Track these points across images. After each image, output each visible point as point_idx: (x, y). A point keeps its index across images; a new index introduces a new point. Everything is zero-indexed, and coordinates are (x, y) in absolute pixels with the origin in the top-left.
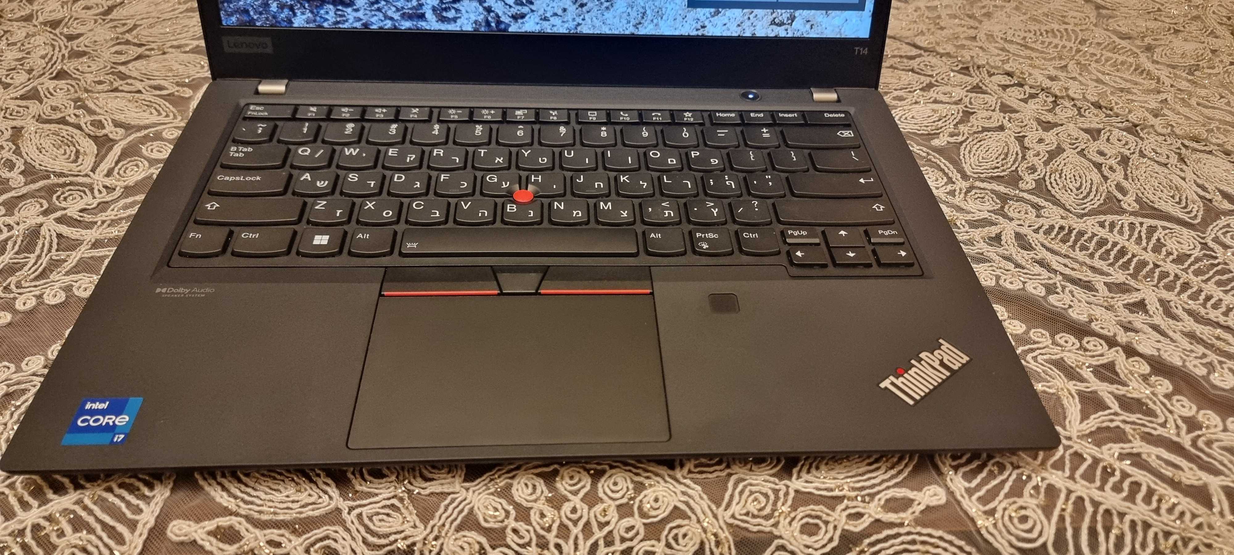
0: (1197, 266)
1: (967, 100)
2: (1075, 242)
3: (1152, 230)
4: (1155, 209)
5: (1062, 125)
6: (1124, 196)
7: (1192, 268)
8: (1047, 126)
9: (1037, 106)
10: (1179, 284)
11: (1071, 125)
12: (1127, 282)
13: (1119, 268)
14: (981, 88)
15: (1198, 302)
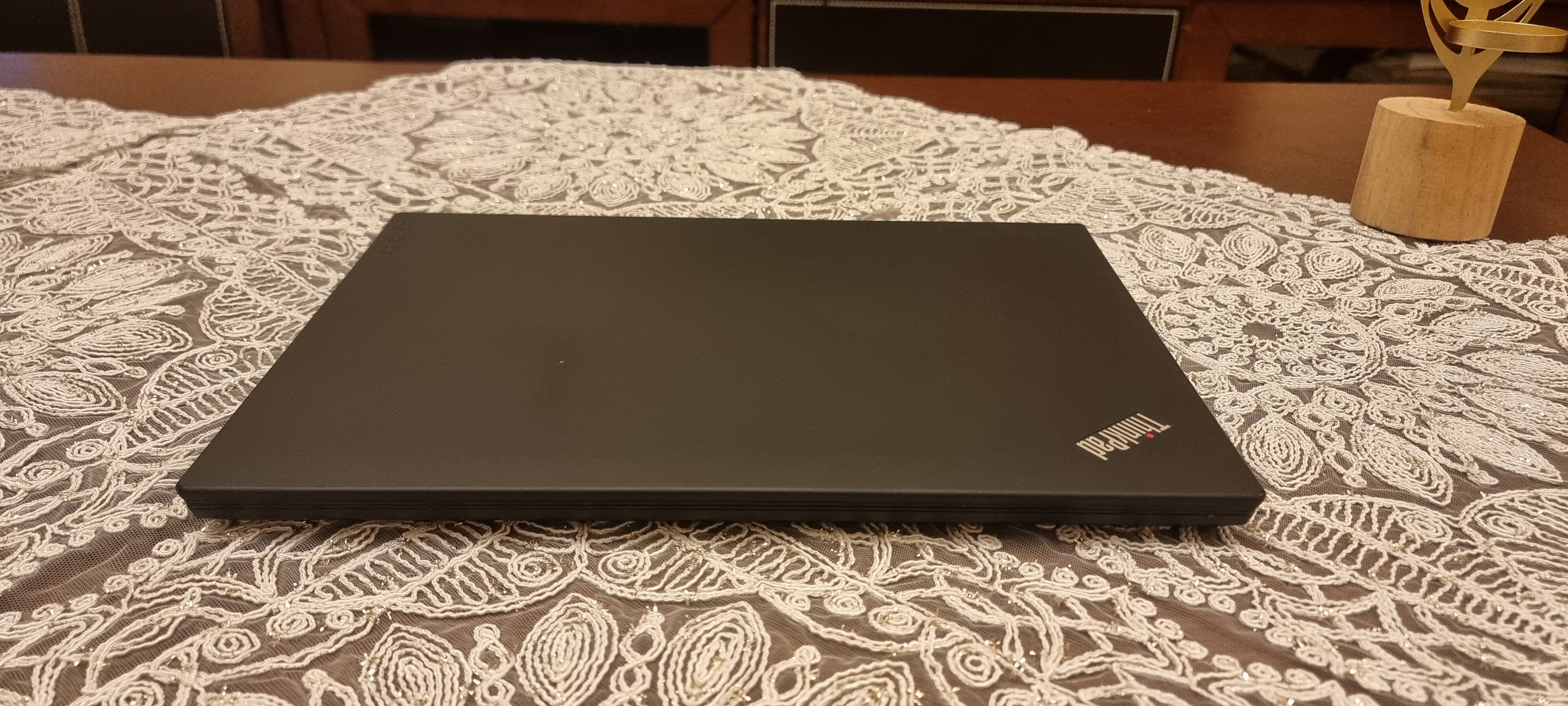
0: (1449, 557)
2: (1281, 530)
3: (1385, 513)
4: (1387, 485)
5: (1262, 384)
6: (1347, 469)
7: (1443, 560)
8: (1244, 385)
9: (1230, 362)
10: (1425, 581)
11: (1275, 384)
12: (1354, 581)
13: (1343, 561)
15: (1453, 605)
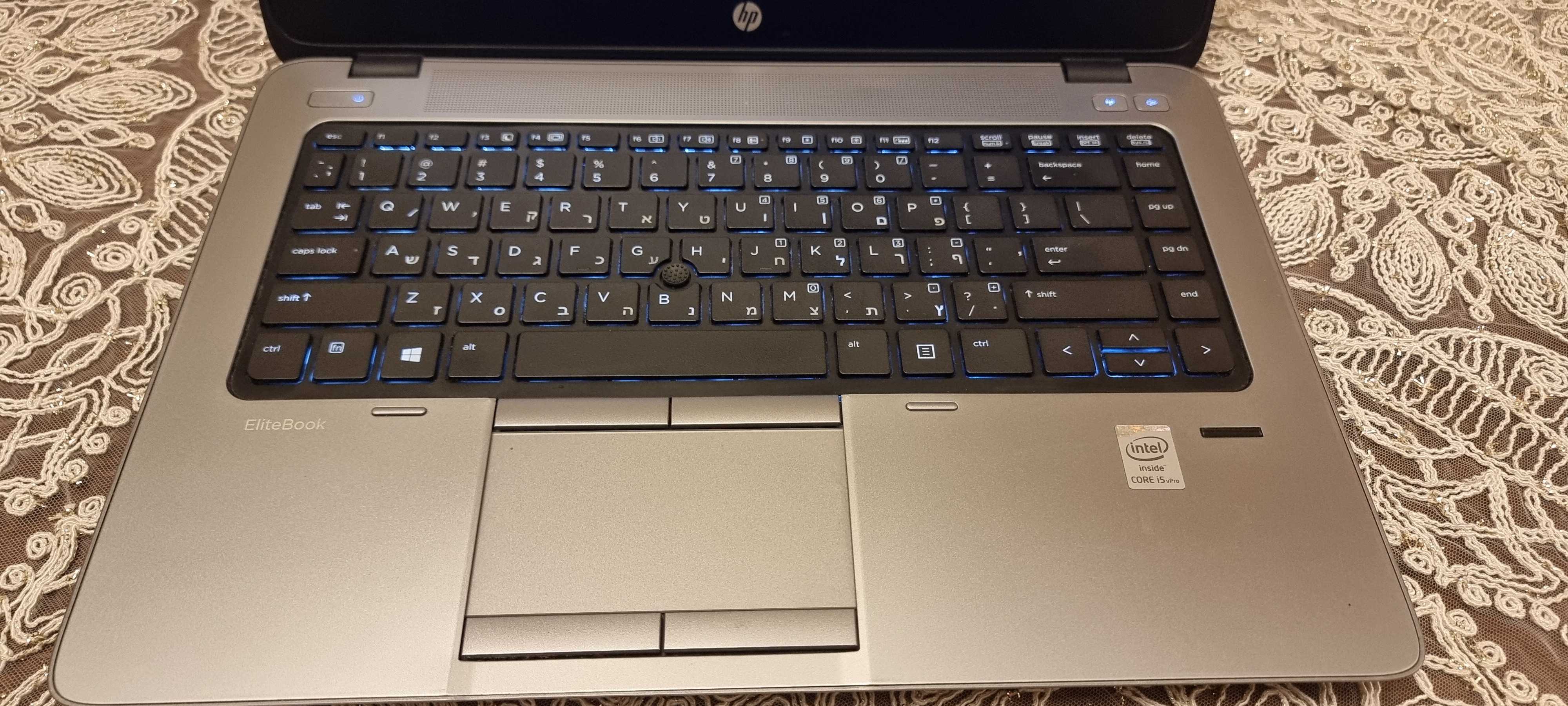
1: (1264, 122)
2: (1402, 383)
3: (1512, 357)
4: (1519, 319)
5: (1399, 164)
6: (1476, 297)
8: (1378, 167)
9: (1366, 130)
10: (1542, 452)
11: (1413, 166)
12: (1469, 454)
13: (1461, 427)
14: (1288, 95)
